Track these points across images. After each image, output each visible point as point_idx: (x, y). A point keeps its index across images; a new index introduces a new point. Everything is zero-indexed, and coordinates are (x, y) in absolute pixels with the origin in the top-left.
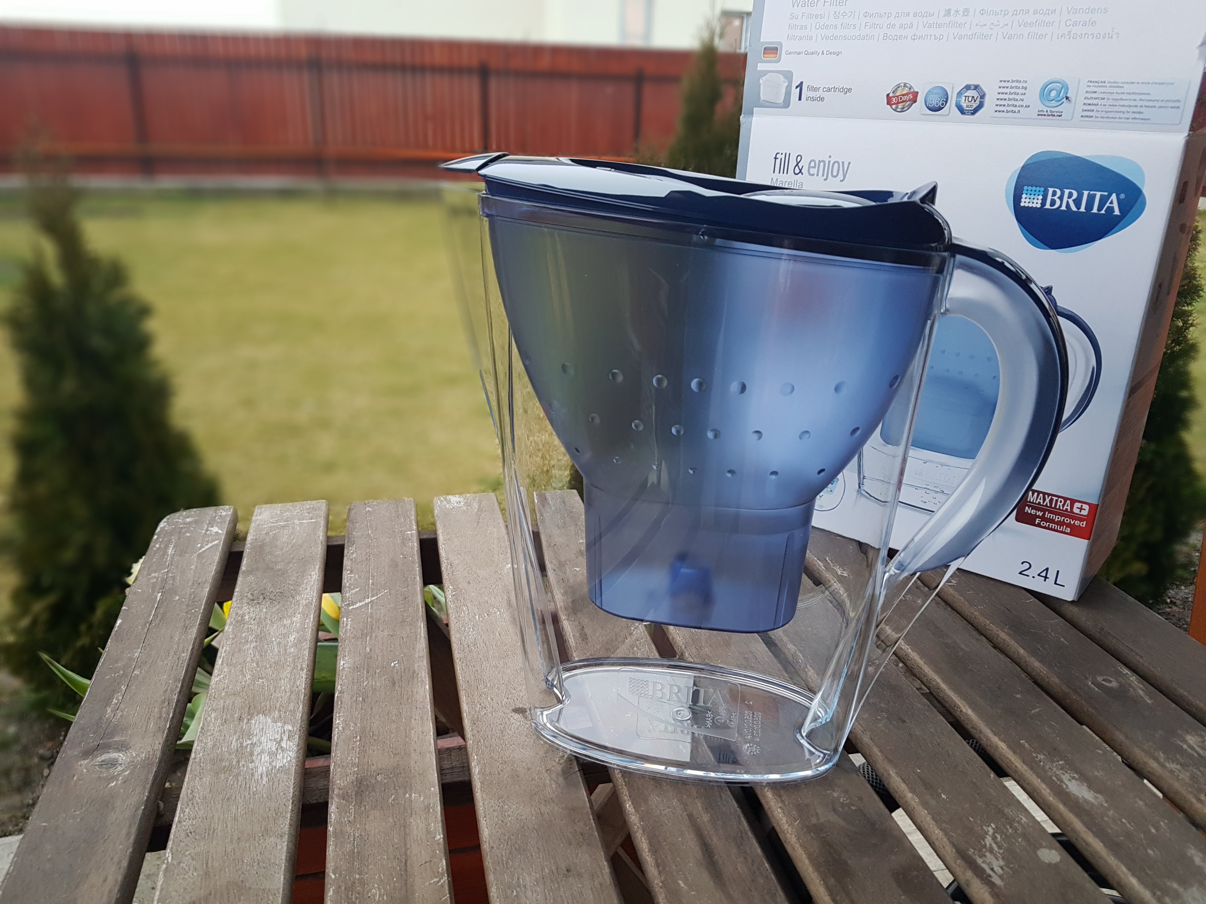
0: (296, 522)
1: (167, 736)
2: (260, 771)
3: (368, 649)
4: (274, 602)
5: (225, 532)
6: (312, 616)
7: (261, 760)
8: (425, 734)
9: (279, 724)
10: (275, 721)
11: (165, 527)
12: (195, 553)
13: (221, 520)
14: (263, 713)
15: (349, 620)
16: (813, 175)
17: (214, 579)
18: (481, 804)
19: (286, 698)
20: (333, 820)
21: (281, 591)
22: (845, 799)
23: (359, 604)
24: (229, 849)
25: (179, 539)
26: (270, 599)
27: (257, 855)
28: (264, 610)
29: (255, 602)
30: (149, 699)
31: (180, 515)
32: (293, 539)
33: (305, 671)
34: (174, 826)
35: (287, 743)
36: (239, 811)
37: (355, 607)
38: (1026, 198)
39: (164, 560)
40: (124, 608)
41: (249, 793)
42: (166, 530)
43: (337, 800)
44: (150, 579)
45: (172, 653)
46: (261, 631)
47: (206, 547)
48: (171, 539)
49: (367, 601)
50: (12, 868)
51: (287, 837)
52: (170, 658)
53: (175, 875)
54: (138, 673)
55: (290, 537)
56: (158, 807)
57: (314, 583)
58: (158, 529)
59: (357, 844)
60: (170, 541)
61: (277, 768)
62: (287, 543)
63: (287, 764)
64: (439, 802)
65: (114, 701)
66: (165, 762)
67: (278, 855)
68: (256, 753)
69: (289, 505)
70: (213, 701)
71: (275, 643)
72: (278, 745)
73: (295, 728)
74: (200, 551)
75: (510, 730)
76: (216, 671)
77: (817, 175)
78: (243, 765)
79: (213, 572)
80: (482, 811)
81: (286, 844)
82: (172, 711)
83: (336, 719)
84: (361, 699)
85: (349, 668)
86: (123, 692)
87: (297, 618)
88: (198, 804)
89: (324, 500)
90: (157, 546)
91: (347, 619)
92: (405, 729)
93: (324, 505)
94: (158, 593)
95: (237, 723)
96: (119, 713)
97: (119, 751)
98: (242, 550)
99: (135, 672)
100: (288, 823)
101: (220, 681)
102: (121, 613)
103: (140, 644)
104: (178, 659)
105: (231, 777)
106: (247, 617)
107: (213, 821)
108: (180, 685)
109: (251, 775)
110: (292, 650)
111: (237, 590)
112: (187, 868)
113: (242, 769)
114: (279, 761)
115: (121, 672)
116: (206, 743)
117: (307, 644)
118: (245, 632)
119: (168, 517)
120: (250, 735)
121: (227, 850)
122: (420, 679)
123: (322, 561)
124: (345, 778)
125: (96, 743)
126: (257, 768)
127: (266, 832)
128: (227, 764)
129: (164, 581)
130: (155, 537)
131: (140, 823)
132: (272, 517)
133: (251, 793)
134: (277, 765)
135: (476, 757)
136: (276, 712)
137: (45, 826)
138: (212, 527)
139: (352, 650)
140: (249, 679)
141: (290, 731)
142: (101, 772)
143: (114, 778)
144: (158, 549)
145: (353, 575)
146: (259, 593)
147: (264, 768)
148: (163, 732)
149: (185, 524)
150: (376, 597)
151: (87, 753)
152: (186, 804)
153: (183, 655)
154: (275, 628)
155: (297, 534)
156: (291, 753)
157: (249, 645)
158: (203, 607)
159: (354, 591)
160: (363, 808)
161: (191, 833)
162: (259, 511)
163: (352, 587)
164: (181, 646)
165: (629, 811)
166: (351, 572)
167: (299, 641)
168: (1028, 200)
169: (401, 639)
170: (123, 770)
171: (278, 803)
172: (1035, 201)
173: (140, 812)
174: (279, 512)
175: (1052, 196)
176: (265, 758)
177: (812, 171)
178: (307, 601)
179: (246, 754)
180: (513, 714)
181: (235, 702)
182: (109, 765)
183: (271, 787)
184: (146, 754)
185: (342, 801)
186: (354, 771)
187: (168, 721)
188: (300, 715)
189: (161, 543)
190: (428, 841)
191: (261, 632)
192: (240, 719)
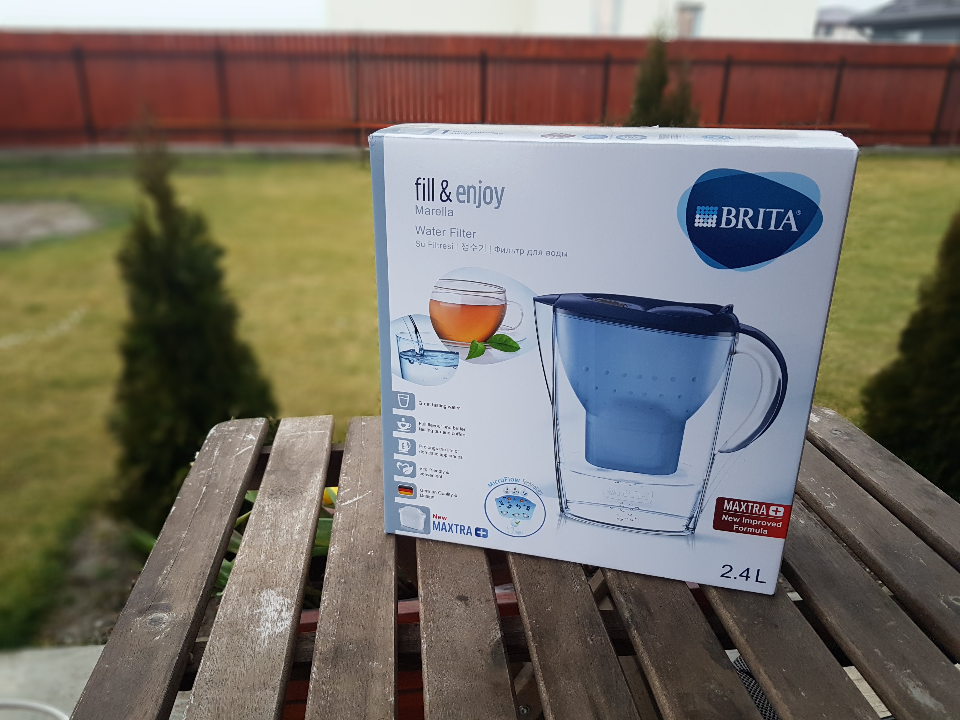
0: (310, 432)
1: (200, 602)
2: (263, 635)
3: (352, 539)
4: (288, 497)
5: (257, 439)
6: (314, 510)
7: (265, 626)
8: (388, 613)
9: (282, 598)
10: (278, 595)
11: (214, 433)
12: (234, 455)
13: (255, 429)
14: (271, 588)
15: (341, 514)
16: (464, 202)
17: (246, 477)
18: (426, 674)
19: (288, 576)
20: (313, 679)
21: (294, 488)
22: (719, 691)
23: (349, 502)
24: (236, 697)
25: (224, 443)
26: (285, 494)
27: (255, 703)
28: (280, 503)
29: (274, 496)
30: (190, 572)
31: (226, 425)
32: (307, 446)
33: (305, 554)
34: (198, 676)
35: (285, 613)
36: (246, 666)
37: (346, 503)
38: (700, 218)
39: (211, 460)
40: (178, 497)
41: (254, 653)
42: (215, 436)
43: (318, 663)
44: (199, 475)
45: (209, 536)
46: (276, 520)
47: (243, 451)
48: (218, 444)
49: (355, 499)
50: (82, 699)
51: (278, 690)
52: (207, 540)
53: (195, 714)
54: (184, 550)
55: (304, 444)
56: (189, 657)
57: (318, 483)
58: (209, 435)
59: (329, 701)
60: (216, 445)
61: (276, 633)
62: (302, 449)
63: (284, 631)
64: (393, 670)
65: (165, 572)
66: (197, 622)
67: (271, 704)
68: (262, 620)
69: (306, 419)
70: (235, 576)
71: (285, 531)
72: (278, 614)
73: (293, 602)
74: (238, 454)
75: (454, 614)
76: (240, 552)
77: (468, 202)
78: (252, 630)
79: (246, 471)
80: (426, 680)
81: (277, 696)
82: (205, 582)
83: (323, 596)
84: (343, 580)
85: (338, 554)
86: (171, 565)
87: (303, 511)
88: (216, 658)
89: (331, 415)
90: (207, 448)
91: (339, 514)
92: (374, 608)
93: (331, 419)
94: (204, 486)
95: (250, 595)
96: (167, 582)
97: (164, 611)
98: (269, 452)
99: (181, 550)
100: (280, 679)
101: (242, 559)
102: (176, 502)
103: (187, 527)
104: (213, 540)
105: (243, 639)
106: (266, 509)
107: (226, 673)
108: (212, 561)
109: (257, 637)
110: (297, 537)
111: (262, 486)
112: (204, 710)
113: (250, 632)
114: (279, 628)
115: (172, 549)
116: (226, 610)
117: (308, 532)
118: (264, 520)
119: (217, 426)
120: (259, 605)
121: (234, 697)
122: (388, 567)
123: (326, 465)
124: (326, 645)
125: (149, 605)
126: (262, 632)
127: (264, 685)
128: (240, 628)
129: (209, 477)
130: (206, 441)
131: (174, 670)
132: (293, 428)
133: (256, 652)
134: (277, 631)
135: (425, 635)
136: (280, 587)
137: (107, 668)
138: (248, 434)
139: (341, 539)
140: (263, 559)
141: (289, 603)
142: (150, 628)
143: (158, 633)
144: (207, 451)
145: (346, 478)
146: (277, 489)
147: (267, 633)
148: (197, 599)
149: (228, 431)
150: (362, 496)
151: (142, 612)
152: (208, 658)
153: (217, 537)
154: (286, 518)
155: (310, 442)
156: (288, 621)
157: (266, 531)
158: (235, 499)
159: (346, 491)
160: (336, 671)
161: (209, 681)
162: (284, 423)
163: (345, 487)
164: (216, 530)
165: (542, 689)
166: (346, 475)
167: (303, 530)
168: (702, 220)
169: (378, 532)
170: (166, 627)
171: (275, 662)
172: (710, 221)
173: (175, 661)
174: (298, 424)
175: (727, 215)
176: (269, 625)
177: (462, 197)
178: (312, 497)
179: (255, 620)
180: (458, 601)
181: (251, 578)
182: (156, 623)
183: (271, 649)
184: (183, 616)
185: (321, 664)
186: (333, 640)
187: (201, 590)
188: (298, 591)
189: (210, 446)
190: (383, 702)
191: (276, 522)
192: (253, 592)
